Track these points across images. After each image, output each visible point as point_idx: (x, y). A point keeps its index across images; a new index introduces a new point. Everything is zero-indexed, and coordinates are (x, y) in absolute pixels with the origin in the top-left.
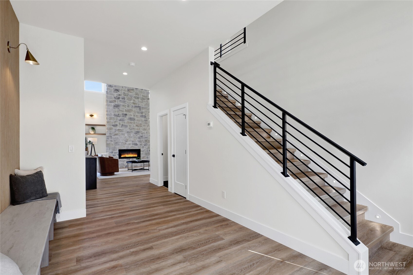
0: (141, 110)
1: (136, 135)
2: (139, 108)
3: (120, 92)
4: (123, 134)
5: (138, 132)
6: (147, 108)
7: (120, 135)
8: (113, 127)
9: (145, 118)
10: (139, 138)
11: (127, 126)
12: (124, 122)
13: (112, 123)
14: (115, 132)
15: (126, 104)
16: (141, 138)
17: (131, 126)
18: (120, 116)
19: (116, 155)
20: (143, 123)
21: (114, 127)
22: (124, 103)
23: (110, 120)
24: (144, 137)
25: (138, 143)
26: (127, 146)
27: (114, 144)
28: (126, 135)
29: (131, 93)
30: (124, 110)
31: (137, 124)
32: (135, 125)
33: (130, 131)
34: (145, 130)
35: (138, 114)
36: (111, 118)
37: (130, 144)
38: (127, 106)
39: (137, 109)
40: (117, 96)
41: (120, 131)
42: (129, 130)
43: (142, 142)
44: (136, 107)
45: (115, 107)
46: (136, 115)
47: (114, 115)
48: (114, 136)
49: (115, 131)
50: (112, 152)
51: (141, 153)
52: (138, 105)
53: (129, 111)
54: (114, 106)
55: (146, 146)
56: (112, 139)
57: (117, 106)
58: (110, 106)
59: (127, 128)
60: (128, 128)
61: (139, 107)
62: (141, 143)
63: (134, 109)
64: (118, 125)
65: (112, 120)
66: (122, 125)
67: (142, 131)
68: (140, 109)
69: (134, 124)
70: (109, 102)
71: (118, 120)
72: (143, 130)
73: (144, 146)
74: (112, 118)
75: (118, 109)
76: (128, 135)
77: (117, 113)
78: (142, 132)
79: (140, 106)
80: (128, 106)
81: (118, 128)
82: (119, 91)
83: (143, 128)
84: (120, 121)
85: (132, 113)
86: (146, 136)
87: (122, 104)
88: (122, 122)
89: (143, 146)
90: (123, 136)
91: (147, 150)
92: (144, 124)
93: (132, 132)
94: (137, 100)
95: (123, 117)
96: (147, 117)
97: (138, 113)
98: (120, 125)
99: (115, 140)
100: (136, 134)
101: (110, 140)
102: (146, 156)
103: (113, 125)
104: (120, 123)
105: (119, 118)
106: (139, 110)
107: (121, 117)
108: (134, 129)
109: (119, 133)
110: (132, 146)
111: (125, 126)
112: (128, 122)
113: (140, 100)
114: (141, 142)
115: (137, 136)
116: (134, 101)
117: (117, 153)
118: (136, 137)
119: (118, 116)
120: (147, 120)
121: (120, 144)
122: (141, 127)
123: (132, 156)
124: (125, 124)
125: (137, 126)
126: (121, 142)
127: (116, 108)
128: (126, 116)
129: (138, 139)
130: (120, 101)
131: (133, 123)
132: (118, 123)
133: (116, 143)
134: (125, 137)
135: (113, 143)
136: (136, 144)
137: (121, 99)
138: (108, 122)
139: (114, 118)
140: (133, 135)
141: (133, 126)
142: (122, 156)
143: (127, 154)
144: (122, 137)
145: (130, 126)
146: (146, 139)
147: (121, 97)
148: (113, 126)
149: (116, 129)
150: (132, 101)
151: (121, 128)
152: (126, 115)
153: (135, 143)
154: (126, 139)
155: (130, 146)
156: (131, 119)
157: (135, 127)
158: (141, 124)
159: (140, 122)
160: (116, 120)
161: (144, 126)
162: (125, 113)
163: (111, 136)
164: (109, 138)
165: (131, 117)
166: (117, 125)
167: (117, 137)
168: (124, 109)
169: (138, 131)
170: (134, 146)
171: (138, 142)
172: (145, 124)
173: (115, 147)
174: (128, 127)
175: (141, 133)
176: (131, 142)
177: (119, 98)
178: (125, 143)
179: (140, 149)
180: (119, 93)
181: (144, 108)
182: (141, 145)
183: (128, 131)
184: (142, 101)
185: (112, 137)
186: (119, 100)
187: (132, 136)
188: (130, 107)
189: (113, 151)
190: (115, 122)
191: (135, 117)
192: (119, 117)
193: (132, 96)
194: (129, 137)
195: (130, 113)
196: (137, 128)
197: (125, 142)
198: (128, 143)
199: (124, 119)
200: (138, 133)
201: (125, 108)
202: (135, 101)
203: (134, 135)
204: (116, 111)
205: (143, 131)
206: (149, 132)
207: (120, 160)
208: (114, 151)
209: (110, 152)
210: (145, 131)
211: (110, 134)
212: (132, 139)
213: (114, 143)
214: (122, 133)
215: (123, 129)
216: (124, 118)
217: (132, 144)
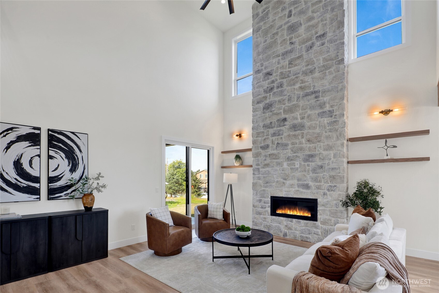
0: (321, 98)
1: (306, 164)
2: (314, 96)
3: (274, 74)
4: (279, 164)
5: (312, 156)
6: (337, 87)
7: (273, 167)
8: (261, 151)
9: (330, 118)
10: (314, 171)
11: (286, 145)
12: (281, 136)
13: (261, 143)
14: (265, 160)
15: (285, 97)
16: (318, 171)
17: (296, 144)
18: (273, 125)
19: (267, 206)
20: (326, 132)
21: (264, 151)
22: (281, 96)
23: (257, 137)
24: (327, 167)
25: (311, 184)
26: (287, 189)
27: (262, 184)
28: (285, 165)
29: (296, 67)
30: (282, 111)
31: (308, 137)
32: (304, 141)
33: (294, 155)
34: (329, 148)
35: (311, 112)
36: (258, 134)
37: (292, 186)
38: (286, 102)
39: (308, 101)
40: (268, 86)
41: (274, 157)
42: (289, 153)
43: (323, 182)
44: (307, 95)
45: (265, 110)
46: (306, 115)
47: (263, 127)
48: (263, 168)
49: (264, 158)
50: (260, 201)
51: (319, 208)
52: (312, 90)
53: (290, 110)
54: (264, 108)
55: (334, 191)
56: (260, 175)
57: (268, 107)
58: (258, 110)
59: (287, 151)
60: (290, 150)
61: (315, 92)
62: (318, 184)
63: (301, 103)
64: (271, 145)
65: (260, 137)
66: (278, 143)
67: (323, 152)
68: (316, 97)
69: (303, 138)
70: (257, 104)
71: (270, 137)
72: (325, 150)
73: (328, 193)
74: (260, 132)
75: (271, 113)
76: (288, 165)
77: (268, 122)
78: (321, 156)
79: (316, 89)
80: (289, 100)
81: (270, 151)
82: (271, 75)
83: (326, 143)
84: (273, 136)
85: (297, 114)
86: (332, 166)
87: (277, 99)
88: (277, 137)
89: (326, 191)
90: (278, 169)
91: (335, 202)
92: (327, 134)
93: (298, 158)
94: (308, 79)
95: (280, 126)
96: (337, 113)
97: (312, 108)
98: (274, 145)
99: (265, 176)
100: (306, 160)
101: (257, 176)
102: (333, 219)
103: (261, 147)
104: (274, 140)
105: (271, 131)
106: (313, 101)
107: (275, 129)
108: (301, 149)
109: (271, 162)
110: (298, 190)
111: (283, 145)
112: (289, 136)
113: (317, 74)
114: (320, 181)
115: (308, 165)
116: (303, 82)
117: (268, 203)
118: (307, 168)
119: (269, 128)
120: (335, 122)
121: (274, 184)
122: (319, 141)
123: (298, 214)
124: (284, 141)
125: (309, 141)
126: (276, 180)
127: (266, 112)
128: (286, 123)
129: (311, 172)
130: (275, 93)
131: (300, 137)
132: (269, 142)
133: (267, 183)
134: (283, 171)
135: (261, 181)
136: (307, 187)
137: (275, 90)
138: (254, 142)
139: (263, 132)
140: (300, 164)
141: (301, 143)
142: (279, 212)
143: (290, 209)
144: (276, 170)
145: (293, 144)
146: (333, 173)
147: (275, 85)
148: (263, 148)
149: (267, 154)
150: (297, 86)
151: (275, 152)
152: (285, 120)
153: (306, 183)
154: (285, 174)
155: (294, 189)
156: (294, 127)
157: (304, 145)
158: (318, 134)
159: (317, 131)
160: (267, 135)
161: (328, 137)
162: (283, 116)
163: (258, 169)
164: (256, 173)
165: (296, 122)
166: (267, 146)
167: (268, 171)
168: (281, 109)
169: (313, 153)
170: (301, 190)
171: (312, 181)
172: (330, 133)
173: (264, 190)
174: (290, 146)
175: (320, 158)
176: (295, 182)
177: (272, 89)
178: (284, 183)
179: (317, 199)
180: (272, 78)
181: (329, 91)
182: (318, 188)
183: (290, 155)
184: (323, 73)
185: (261, 170)
186: (271, 93)
187: (297, 166)
188: (292, 99)
189: (261, 197)
190: (265, 139)
191: (305, 121)
192: (272, 128)
193: (298, 72)
194: (291, 169)
195: (293, 115)
196: (308, 145)
197: (282, 180)
198: (288, 182)
199: (280, 130)
200: (311, 159)
201: (283, 106)
202: (305, 82)
203: (303, 163)
204: (266, 118)
205: (325, 153)
206: (342, 153)
207: (274, 219)
208: (264, 199)
209: (257, 201)
210: (331, 152)
211: (257, 166)
212: (298, 174)
213: (264, 182)
214: (276, 162)
215: (279, 153)
216: (281, 128)
217: (296, 186)
